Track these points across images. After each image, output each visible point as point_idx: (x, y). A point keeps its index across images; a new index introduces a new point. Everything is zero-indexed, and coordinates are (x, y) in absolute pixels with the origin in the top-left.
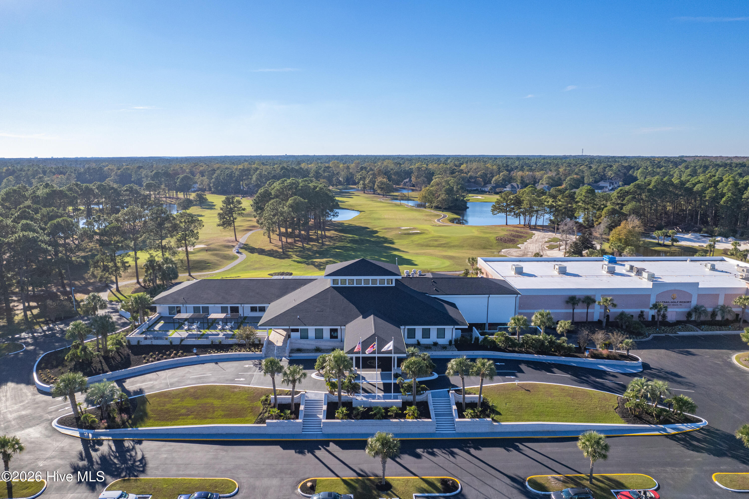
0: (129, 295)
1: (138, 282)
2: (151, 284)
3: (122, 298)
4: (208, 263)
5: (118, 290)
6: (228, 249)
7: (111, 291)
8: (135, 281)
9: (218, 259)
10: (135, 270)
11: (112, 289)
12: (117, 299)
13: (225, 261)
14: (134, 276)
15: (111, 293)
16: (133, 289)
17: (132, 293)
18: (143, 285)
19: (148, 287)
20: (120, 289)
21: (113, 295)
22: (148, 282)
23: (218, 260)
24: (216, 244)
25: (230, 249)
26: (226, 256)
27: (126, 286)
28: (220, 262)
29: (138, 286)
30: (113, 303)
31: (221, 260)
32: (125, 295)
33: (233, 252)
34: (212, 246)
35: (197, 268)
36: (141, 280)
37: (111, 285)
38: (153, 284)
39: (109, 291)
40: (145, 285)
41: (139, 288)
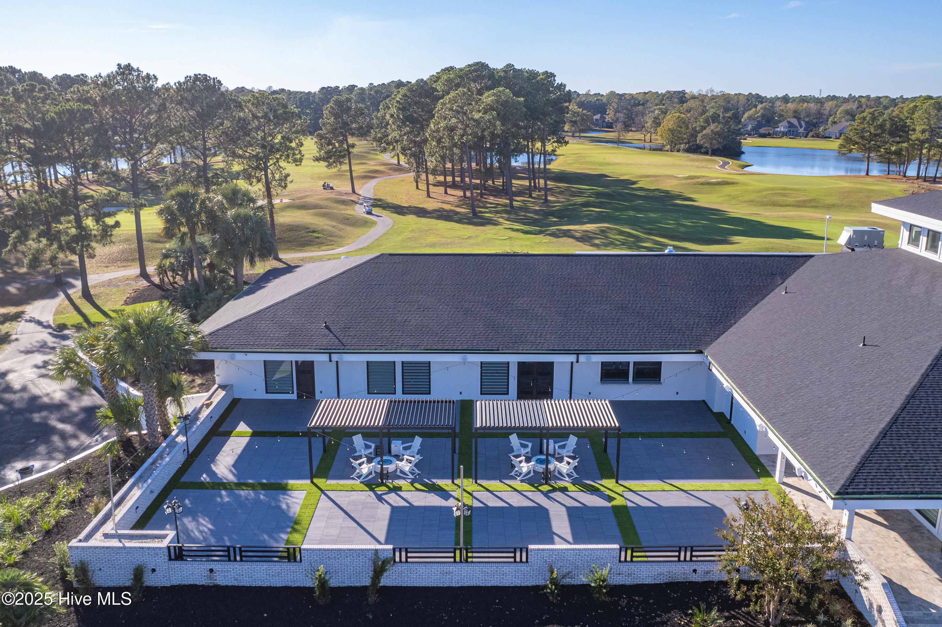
0: (118, 307)
1: (144, 275)
2: (178, 278)
3: (94, 315)
4: (313, 232)
5: (87, 295)
6: (344, 207)
7: (68, 297)
8: (135, 270)
9: (334, 224)
10: (135, 246)
11: (70, 292)
12: (79, 319)
13: (348, 228)
14: (133, 260)
15: (67, 302)
16: (129, 292)
17: (126, 303)
18: (156, 280)
19: (170, 287)
20: (92, 292)
21: (71, 308)
22: (170, 274)
23: (333, 227)
24: (316, 197)
25: (348, 207)
26: (348, 219)
27: (110, 283)
28: (341, 230)
29: (144, 283)
30: (66, 332)
31: (341, 226)
32: (106, 309)
33: (360, 211)
34: (308, 200)
35: (290, 242)
36: (151, 269)
37: (71, 280)
38: (185, 279)
39: (62, 296)
40: (162, 280)
41: (146, 289)
